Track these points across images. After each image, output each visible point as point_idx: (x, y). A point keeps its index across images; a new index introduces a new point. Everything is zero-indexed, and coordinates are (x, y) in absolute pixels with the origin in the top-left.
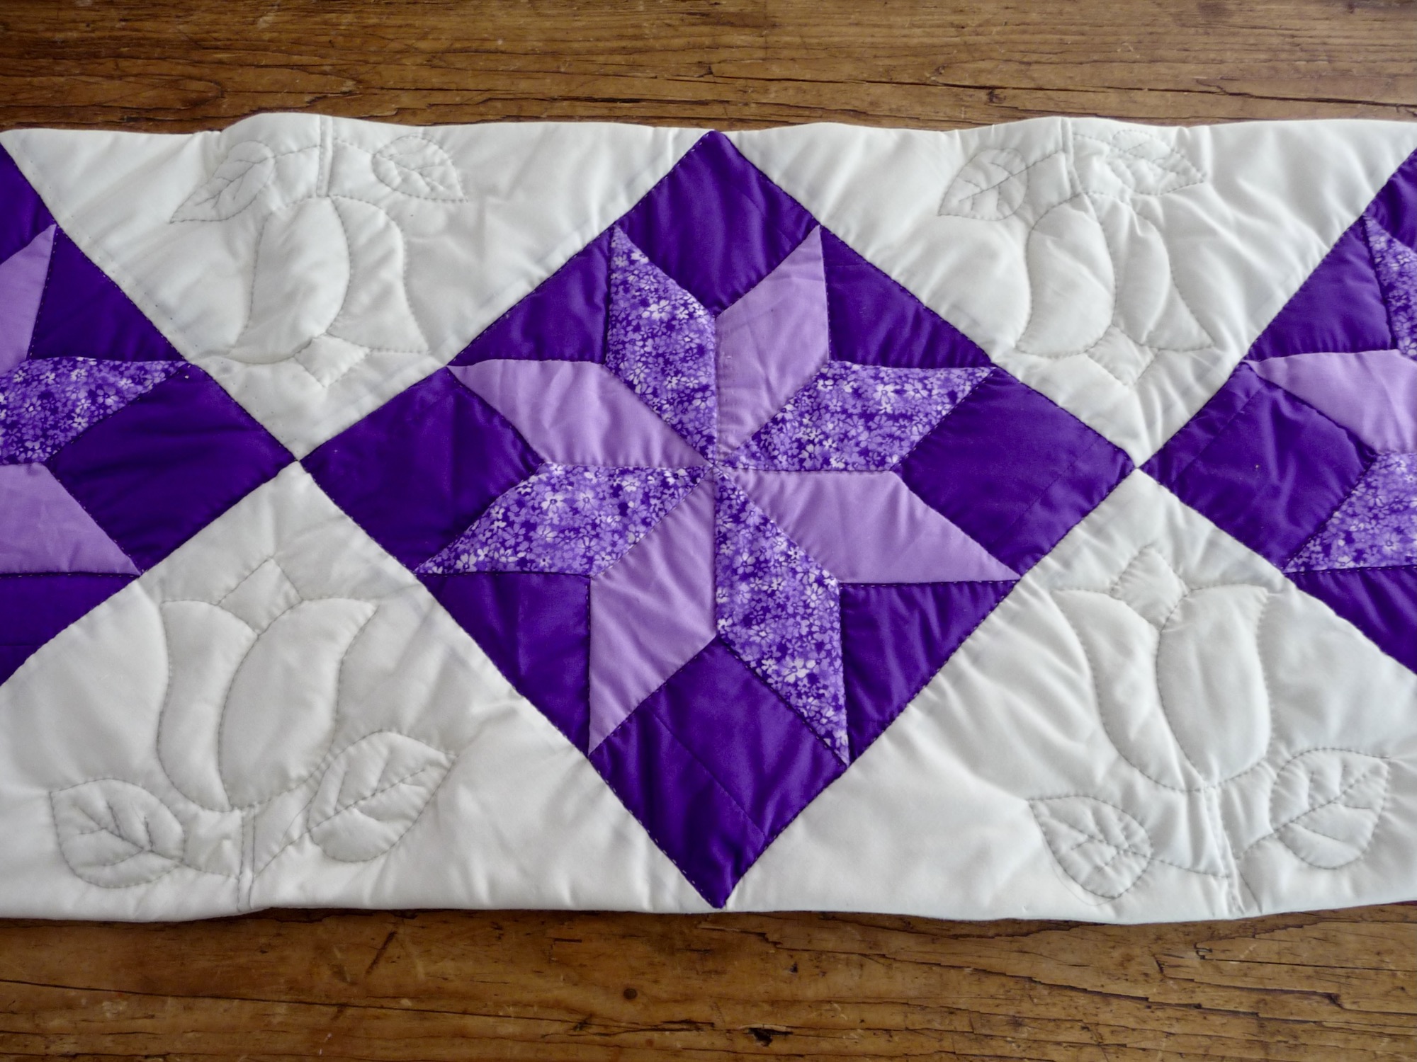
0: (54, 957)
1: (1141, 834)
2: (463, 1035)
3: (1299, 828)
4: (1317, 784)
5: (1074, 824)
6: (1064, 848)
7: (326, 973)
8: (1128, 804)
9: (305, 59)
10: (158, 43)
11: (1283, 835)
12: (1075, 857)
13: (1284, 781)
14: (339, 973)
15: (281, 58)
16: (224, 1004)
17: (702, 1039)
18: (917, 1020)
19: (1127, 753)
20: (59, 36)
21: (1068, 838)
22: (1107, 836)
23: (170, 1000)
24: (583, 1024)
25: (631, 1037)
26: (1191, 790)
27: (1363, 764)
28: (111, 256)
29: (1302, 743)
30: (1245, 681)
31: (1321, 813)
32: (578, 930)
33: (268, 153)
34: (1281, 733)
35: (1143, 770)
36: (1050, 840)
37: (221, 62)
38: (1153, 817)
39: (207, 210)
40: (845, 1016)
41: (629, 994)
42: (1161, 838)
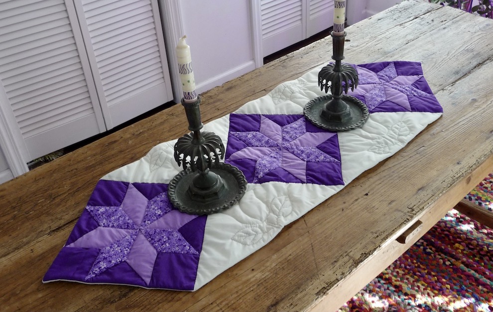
0: (257, 258)
1: (384, 145)
2: (328, 222)
3: (400, 133)
4: (397, 128)
5: (375, 149)
6: (377, 152)
7: (301, 230)
8: (379, 143)
9: (145, 143)
10: (113, 155)
11: (399, 135)
12: (379, 152)
13: (393, 130)
14: (302, 229)
15: (140, 145)
16: (291, 244)
17: (359, 200)
18: (382, 180)
19: (372, 139)
20: (91, 164)
21: (376, 151)
22: (381, 148)
23: (282, 249)
24: (343, 210)
25: (350, 207)
26: (384, 137)
27: (399, 124)
28: (147, 180)
29: (390, 126)
30: (377, 124)
31: (401, 130)
32: (329, 202)
33: (161, 151)
34: (387, 127)
35: (376, 139)
36: (375, 152)
37: (129, 151)
38: (383, 142)
39: (156, 167)
40: (374, 185)
41: (344, 203)
42: (386, 143)
